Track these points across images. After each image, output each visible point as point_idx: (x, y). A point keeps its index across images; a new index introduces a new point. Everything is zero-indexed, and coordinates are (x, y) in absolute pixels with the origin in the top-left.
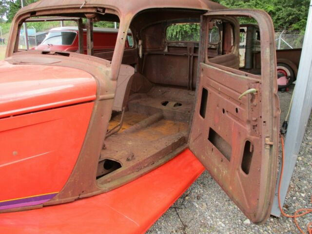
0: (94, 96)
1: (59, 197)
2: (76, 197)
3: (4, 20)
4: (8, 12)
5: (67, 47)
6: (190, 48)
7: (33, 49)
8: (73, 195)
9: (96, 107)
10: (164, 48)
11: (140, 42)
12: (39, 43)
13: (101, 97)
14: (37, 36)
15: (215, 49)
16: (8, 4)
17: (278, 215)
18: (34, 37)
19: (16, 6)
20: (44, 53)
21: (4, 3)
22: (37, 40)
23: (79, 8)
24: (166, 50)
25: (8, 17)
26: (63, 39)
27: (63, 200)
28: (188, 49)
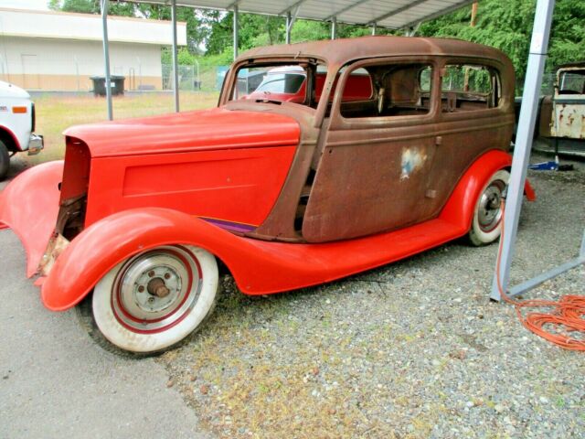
0: (297, 140)
1: (259, 232)
2: (274, 237)
3: (201, 51)
4: (208, 37)
5: (291, 96)
6: (451, 101)
7: (244, 98)
8: (271, 234)
9: (298, 151)
10: (417, 100)
11: (381, 91)
12: (252, 89)
13: (303, 142)
14: (249, 78)
15: (485, 102)
16: (209, 25)
17: (497, 298)
18: (245, 79)
19: (221, 27)
20: (258, 101)
21: (205, 22)
22: (249, 85)
23: (293, 58)
24: (419, 103)
25: (207, 47)
26: (287, 83)
27: (261, 236)
28: (449, 102)
